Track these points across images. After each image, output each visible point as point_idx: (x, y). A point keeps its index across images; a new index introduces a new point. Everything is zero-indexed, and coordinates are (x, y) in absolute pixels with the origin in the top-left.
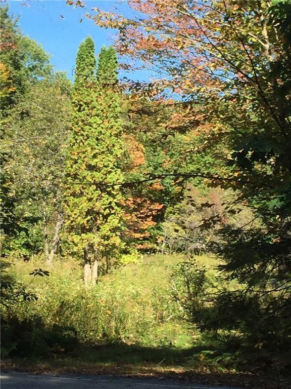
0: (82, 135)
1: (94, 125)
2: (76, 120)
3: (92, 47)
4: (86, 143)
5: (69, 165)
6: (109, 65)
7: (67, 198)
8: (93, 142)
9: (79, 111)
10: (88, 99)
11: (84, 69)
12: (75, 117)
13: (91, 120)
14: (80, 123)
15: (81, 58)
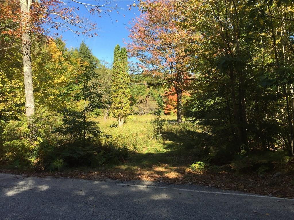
0: (117, 77)
1: (121, 74)
2: (115, 72)
3: (119, 48)
4: (118, 80)
5: (113, 87)
6: (124, 53)
7: (112, 98)
8: (120, 79)
9: (116, 69)
10: (118, 65)
11: (117, 55)
12: (114, 71)
13: (120, 72)
14: (116, 73)
15: (116, 51)
